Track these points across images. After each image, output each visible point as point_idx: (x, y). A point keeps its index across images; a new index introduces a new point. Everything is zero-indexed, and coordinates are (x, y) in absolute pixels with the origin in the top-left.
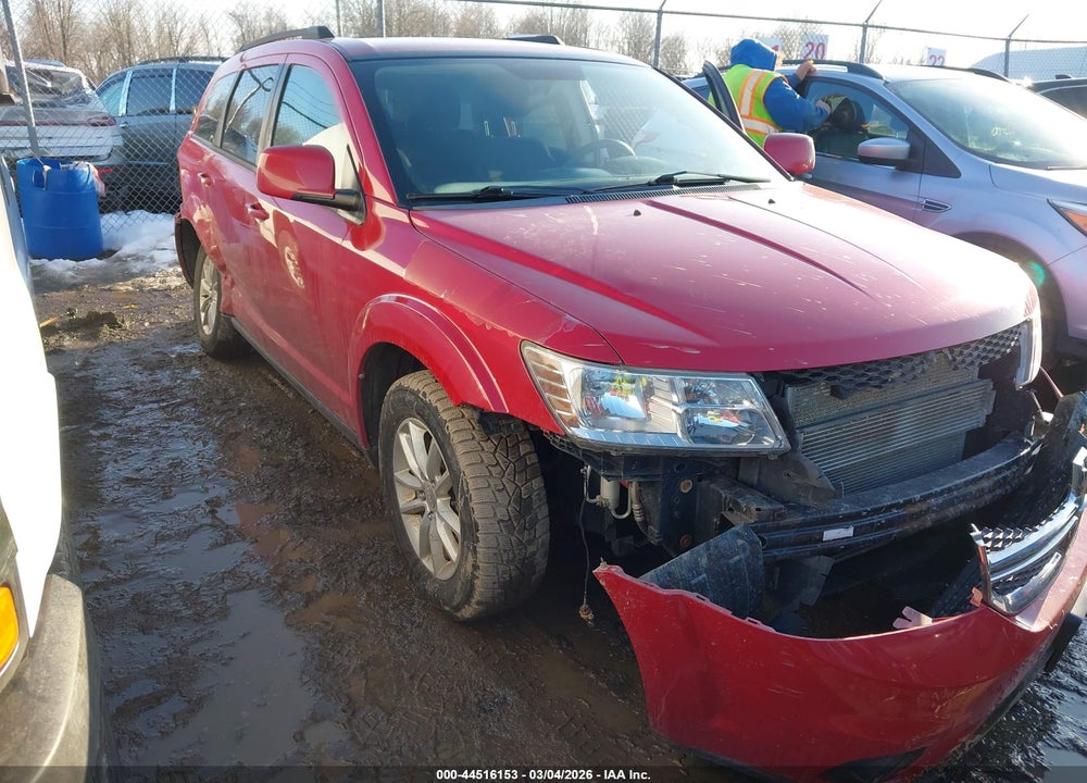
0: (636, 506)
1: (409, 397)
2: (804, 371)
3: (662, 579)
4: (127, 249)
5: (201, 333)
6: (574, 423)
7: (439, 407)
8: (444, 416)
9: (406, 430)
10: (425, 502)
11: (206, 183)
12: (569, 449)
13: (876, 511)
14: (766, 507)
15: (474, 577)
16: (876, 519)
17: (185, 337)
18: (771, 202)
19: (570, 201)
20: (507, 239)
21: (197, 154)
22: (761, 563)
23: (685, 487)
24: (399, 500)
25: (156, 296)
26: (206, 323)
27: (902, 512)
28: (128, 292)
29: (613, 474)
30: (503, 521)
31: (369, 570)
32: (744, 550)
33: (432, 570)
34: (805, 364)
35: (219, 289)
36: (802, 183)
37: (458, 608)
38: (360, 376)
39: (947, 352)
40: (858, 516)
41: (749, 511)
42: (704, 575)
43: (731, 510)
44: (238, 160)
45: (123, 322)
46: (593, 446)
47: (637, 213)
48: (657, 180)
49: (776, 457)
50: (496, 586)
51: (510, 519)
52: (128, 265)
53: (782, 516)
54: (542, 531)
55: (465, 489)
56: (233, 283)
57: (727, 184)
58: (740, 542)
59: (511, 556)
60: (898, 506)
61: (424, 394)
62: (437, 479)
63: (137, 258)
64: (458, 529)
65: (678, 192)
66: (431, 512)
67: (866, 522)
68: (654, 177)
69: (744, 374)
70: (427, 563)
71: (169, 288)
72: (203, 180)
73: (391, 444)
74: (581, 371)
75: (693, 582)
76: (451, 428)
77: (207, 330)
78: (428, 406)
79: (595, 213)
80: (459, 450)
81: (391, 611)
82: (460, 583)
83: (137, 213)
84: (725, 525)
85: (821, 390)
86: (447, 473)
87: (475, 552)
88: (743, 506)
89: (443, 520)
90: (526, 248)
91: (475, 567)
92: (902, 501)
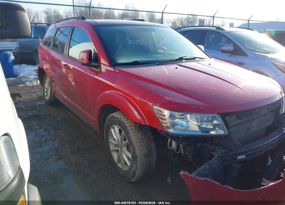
0: (182, 150)
1: (115, 119)
2: (232, 112)
3: (197, 174)
4: (21, 75)
5: (45, 99)
6: (168, 128)
7: (125, 122)
8: (127, 125)
9: (114, 128)
10: (119, 148)
11: (49, 58)
12: (166, 135)
13: (251, 150)
14: (223, 151)
15: (136, 171)
16: (251, 152)
17: (40, 100)
18: (210, 64)
19: (158, 65)
20: (143, 76)
21: (42, 49)
22: (221, 166)
23: (199, 145)
24: (110, 147)
25: (30, 88)
26: (47, 95)
27: (257, 150)
28: (22, 87)
29: (180, 142)
30: (144, 155)
31: (102, 167)
32: (217, 163)
33: (121, 167)
34: (232, 111)
35: (51, 87)
36: (214, 59)
37: (130, 179)
38: (99, 113)
39: (266, 106)
40: (246, 152)
41: (218, 152)
42: (208, 171)
43: (212, 151)
44: (56, 51)
45: (22, 95)
46: (174, 135)
47: (176, 68)
48: (178, 59)
49: (224, 136)
50: (142, 173)
51: (146, 154)
52: (22, 79)
53: (227, 153)
54: (154, 157)
55: (134, 146)
56: (56, 85)
57: (196, 59)
58: (216, 161)
59: (146, 164)
60: (256, 149)
61: (120, 118)
62: (123, 142)
63: (24, 77)
64: (130, 157)
65: (185, 62)
66: (121, 151)
67: (248, 153)
68: (177, 58)
69: (216, 114)
70: (120, 165)
71: (34, 86)
72: (48, 57)
73: (108, 132)
74: (169, 113)
75: (205, 174)
76: (129, 128)
77: (47, 98)
78: (122, 122)
79: (165, 68)
80: (132, 135)
81: (110, 179)
82: (131, 172)
83: (24, 65)
84: (212, 156)
85: (234, 117)
86: (127, 141)
87: (136, 164)
88: (217, 150)
89: (125, 154)
90: (150, 78)
91: (136, 168)
92: (257, 147)
